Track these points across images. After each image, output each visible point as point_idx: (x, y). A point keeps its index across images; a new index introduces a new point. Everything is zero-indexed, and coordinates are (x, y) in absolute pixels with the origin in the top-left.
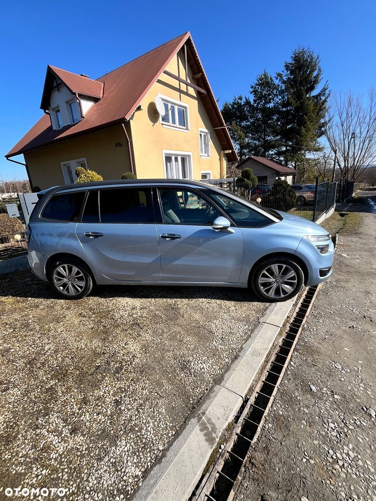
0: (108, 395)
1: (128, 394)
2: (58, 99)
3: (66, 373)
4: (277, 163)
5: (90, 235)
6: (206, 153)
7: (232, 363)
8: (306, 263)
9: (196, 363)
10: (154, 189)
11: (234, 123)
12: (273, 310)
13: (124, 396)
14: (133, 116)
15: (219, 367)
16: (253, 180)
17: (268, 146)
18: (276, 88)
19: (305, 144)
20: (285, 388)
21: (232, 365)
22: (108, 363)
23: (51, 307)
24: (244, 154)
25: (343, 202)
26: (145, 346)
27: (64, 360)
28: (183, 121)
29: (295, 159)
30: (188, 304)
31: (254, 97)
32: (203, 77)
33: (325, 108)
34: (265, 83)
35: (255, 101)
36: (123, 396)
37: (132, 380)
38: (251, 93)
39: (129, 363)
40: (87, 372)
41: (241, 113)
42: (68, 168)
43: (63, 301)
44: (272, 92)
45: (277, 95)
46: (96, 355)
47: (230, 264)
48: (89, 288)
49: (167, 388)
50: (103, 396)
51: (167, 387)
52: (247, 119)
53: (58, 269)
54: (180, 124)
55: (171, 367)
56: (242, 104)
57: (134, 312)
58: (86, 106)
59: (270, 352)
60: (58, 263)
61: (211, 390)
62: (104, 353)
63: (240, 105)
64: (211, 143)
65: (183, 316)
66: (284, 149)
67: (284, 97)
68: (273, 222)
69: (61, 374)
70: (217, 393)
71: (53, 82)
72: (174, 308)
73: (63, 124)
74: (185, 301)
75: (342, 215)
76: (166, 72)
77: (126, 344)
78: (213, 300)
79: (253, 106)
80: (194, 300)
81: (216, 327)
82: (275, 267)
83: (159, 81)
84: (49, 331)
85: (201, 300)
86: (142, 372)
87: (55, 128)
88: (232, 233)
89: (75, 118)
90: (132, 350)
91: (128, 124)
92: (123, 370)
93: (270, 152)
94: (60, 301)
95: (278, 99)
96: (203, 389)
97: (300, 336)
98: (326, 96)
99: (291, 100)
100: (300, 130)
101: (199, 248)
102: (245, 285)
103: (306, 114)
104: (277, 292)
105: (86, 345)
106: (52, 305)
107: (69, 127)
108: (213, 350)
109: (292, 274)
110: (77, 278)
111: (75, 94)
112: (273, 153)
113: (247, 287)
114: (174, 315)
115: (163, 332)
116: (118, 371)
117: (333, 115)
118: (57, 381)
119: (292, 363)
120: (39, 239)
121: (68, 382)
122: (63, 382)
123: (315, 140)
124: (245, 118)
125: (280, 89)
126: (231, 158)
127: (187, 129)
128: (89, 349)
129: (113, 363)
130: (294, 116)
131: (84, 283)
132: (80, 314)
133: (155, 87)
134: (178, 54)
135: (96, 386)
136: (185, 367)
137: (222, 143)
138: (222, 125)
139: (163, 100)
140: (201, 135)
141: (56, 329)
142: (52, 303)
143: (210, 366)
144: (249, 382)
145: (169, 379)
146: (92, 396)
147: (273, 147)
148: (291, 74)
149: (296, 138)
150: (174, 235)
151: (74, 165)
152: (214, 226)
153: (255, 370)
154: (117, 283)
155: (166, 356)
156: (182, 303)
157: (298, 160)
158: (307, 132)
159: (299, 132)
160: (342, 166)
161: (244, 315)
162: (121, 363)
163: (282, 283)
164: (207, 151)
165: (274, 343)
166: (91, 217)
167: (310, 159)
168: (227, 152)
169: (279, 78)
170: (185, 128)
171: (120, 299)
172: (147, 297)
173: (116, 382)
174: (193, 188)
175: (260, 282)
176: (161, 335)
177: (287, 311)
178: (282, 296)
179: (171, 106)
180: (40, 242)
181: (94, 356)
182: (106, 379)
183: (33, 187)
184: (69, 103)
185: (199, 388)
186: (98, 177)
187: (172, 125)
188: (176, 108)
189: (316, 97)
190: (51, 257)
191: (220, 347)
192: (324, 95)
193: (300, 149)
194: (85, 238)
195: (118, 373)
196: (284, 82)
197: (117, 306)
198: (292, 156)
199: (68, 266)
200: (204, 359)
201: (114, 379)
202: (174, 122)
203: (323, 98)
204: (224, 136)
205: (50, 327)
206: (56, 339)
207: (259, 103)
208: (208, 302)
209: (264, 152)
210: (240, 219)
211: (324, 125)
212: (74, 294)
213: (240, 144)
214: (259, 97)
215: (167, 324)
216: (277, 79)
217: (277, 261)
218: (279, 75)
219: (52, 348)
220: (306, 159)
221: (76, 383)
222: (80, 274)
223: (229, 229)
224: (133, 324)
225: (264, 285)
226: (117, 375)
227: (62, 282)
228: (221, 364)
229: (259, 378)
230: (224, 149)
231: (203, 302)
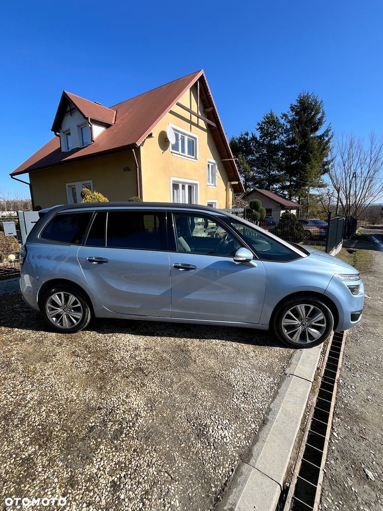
0: (103, 473)
1: (129, 473)
2: (70, 123)
3: (50, 435)
4: (281, 196)
5: (93, 261)
6: (212, 183)
7: (260, 430)
8: (336, 304)
9: (216, 428)
10: (169, 213)
11: (240, 156)
12: (299, 359)
13: (124, 477)
14: (143, 142)
15: (245, 435)
16: (261, 211)
17: (273, 180)
18: (281, 126)
19: (310, 180)
20: (334, 472)
21: (261, 434)
22: (104, 423)
23: (40, 342)
24: (249, 187)
25: (348, 238)
26: (150, 400)
27: (49, 416)
28: (192, 151)
29: (299, 194)
30: (199, 346)
31: (261, 133)
32: (214, 112)
33: (328, 148)
34: (271, 121)
35: (261, 137)
36: (122, 475)
37: (135, 451)
38: (258, 130)
39: (131, 424)
40: (77, 435)
41: (247, 147)
42: (73, 189)
43: (54, 334)
44: (277, 130)
45: (282, 133)
46: (90, 410)
47: (250, 301)
48: (86, 321)
49: (180, 465)
50: (97, 476)
51: (181, 463)
52: (252, 153)
53: (52, 297)
54: (189, 153)
55: (184, 433)
56: (249, 139)
57: (137, 353)
58: (97, 131)
59: (305, 416)
60: (53, 290)
61: (238, 471)
62: (99, 409)
63: (246, 141)
64: (218, 174)
65: (195, 361)
66: (288, 184)
67: (289, 135)
68: (300, 257)
69: (42, 437)
70: (247, 476)
71: (66, 107)
72: (184, 350)
73: (72, 146)
74: (196, 342)
75: (350, 252)
76: (178, 104)
77: (127, 397)
78: (228, 343)
79: (259, 141)
80: (206, 341)
81: (235, 378)
82: (301, 308)
83: (171, 112)
84: (34, 373)
85: (214, 341)
86: (147, 438)
87: (63, 150)
88: (255, 267)
89: (85, 141)
90: (134, 406)
91: (138, 150)
92: (124, 435)
93: (275, 186)
94: (51, 334)
95: (283, 137)
96: (227, 469)
97: (336, 395)
98: (329, 136)
99: (297, 138)
100: (305, 167)
101: (215, 283)
102: (266, 327)
103: (311, 152)
104: (303, 336)
105: (78, 396)
106: (41, 339)
107: (78, 149)
108: (235, 409)
109: (321, 316)
110: (73, 309)
111: (87, 118)
112: (277, 187)
113: (268, 329)
114: (184, 360)
115: (172, 382)
116: (117, 435)
117: (335, 154)
118: (37, 447)
119: (334, 434)
120: (34, 262)
121: (51, 450)
122: (46, 449)
123: (320, 177)
124: (250, 152)
125: (285, 128)
126: (237, 190)
127: (196, 159)
128: (81, 401)
129: (111, 423)
130: (298, 153)
131: (81, 315)
132: (73, 352)
133: (167, 117)
134: (191, 89)
135: (87, 459)
136: (201, 433)
137: (229, 173)
138: (230, 157)
139: (174, 130)
140: (208, 165)
141: (42, 371)
142: (42, 337)
143: (234, 434)
144: (286, 460)
145: (182, 451)
146: (82, 474)
147: (278, 181)
148: (296, 114)
149: (301, 174)
150: (189, 265)
151: (79, 187)
152: (235, 258)
153: (291, 442)
154: (118, 316)
155: (178, 416)
156: (193, 344)
157: (302, 195)
158: (311, 168)
159: (303, 168)
160: (344, 203)
161: (267, 364)
162: (121, 423)
163: (309, 327)
164: (213, 181)
165: (307, 404)
166: (96, 240)
167: (313, 195)
168: (233, 183)
169: (284, 117)
170: (194, 157)
171: (120, 335)
172: (152, 334)
173: (114, 453)
174: (212, 215)
175: (283, 324)
176: (170, 386)
177: (316, 361)
178: (309, 341)
179: (182, 136)
180: (36, 265)
181: (87, 412)
182: (102, 447)
183: (35, 206)
184: (81, 128)
185: (222, 467)
186: (103, 199)
187: (181, 154)
188: (186, 138)
189: (320, 137)
190: (46, 282)
191: (242, 405)
192: (327, 136)
193: (304, 185)
194: (88, 263)
195: (117, 439)
196: (289, 122)
197: (117, 344)
198: (296, 191)
199: (64, 294)
200: (225, 422)
201: (111, 449)
202: (183, 151)
203: (327, 139)
204: (231, 167)
205: (36, 368)
206: (42, 384)
207: (264, 140)
208: (223, 345)
209: (269, 186)
210: (262, 251)
211: (327, 163)
212: (68, 327)
213: (245, 177)
214: (265, 134)
215: (176, 370)
216: (282, 118)
217: (303, 301)
218: (285, 115)
219: (36, 398)
220: (310, 195)
221: (62, 451)
222: (78, 303)
223: (252, 262)
224: (136, 370)
225: (289, 328)
226: (115, 442)
227: (55, 313)
228: (246, 430)
229: (298, 454)
230: (230, 180)
231: (216, 344)
